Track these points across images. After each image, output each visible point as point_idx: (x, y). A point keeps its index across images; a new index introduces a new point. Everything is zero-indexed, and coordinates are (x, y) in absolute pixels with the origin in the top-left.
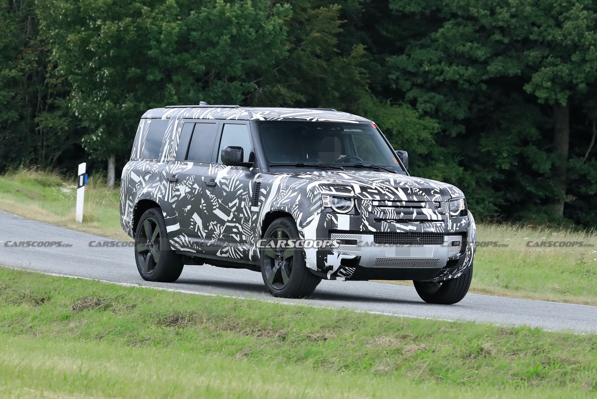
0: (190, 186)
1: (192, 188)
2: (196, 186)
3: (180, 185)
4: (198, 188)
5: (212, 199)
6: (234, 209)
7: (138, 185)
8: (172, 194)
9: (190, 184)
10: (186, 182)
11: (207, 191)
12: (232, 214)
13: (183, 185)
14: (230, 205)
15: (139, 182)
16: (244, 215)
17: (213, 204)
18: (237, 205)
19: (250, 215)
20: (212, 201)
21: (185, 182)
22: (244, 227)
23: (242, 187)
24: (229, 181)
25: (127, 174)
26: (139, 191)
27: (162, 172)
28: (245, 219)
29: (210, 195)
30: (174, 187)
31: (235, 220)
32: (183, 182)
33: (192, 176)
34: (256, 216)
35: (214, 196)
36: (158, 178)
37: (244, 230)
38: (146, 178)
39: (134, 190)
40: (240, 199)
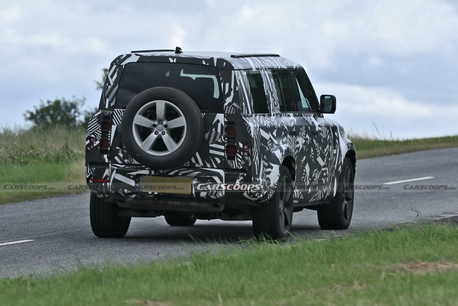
0: (304, 137)
1: (306, 139)
2: (307, 136)
3: (298, 137)
4: (309, 138)
5: (317, 148)
6: (327, 154)
7: (270, 143)
8: (295, 147)
9: (304, 135)
10: (302, 134)
12: (325, 159)
13: (300, 137)
14: (325, 150)
15: (269, 139)
17: (317, 152)
22: (329, 170)
23: (329, 132)
24: (322, 128)
25: (256, 132)
26: (272, 148)
27: (284, 126)
28: (331, 163)
29: (315, 144)
30: (295, 140)
31: (326, 164)
32: (299, 134)
33: (303, 127)
34: (335, 158)
35: (318, 144)
36: (283, 133)
37: (329, 173)
38: (273, 134)
39: (267, 148)
40: (329, 144)
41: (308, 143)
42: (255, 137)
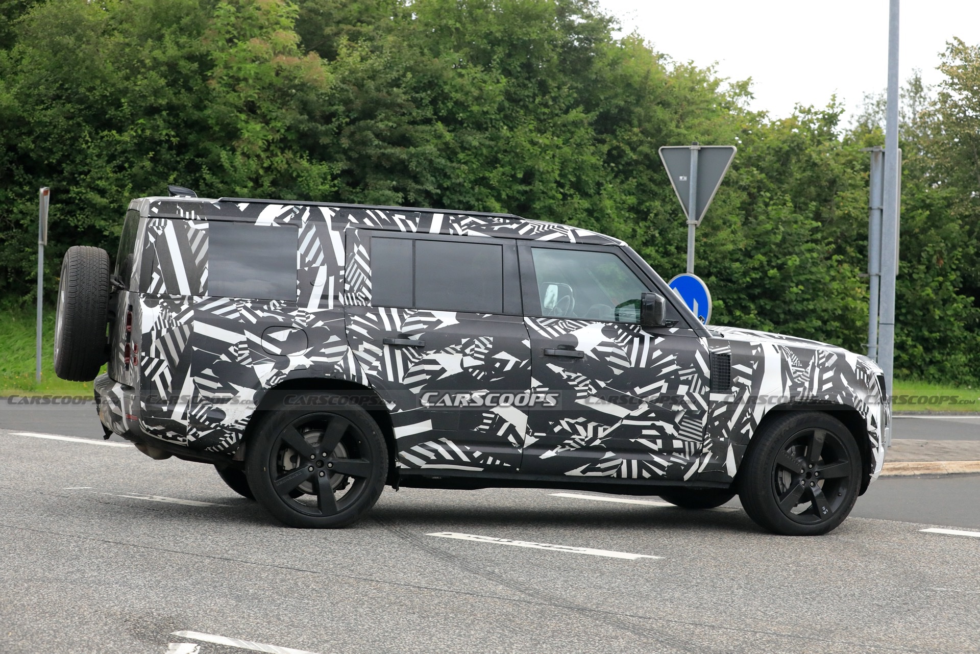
0: (483, 357)
2: (503, 355)
4: (513, 360)
5: (574, 380)
8: (406, 368)
9: (478, 352)
10: (463, 349)
11: (550, 366)
12: (644, 408)
13: (449, 353)
15: (241, 343)
17: (577, 388)
18: (664, 390)
19: (706, 408)
20: (571, 383)
21: (458, 348)
22: (681, 427)
23: (674, 360)
24: (626, 349)
25: (169, 325)
26: (250, 360)
27: (349, 327)
28: (690, 415)
29: (562, 373)
30: (414, 357)
31: (653, 415)
32: (447, 349)
33: (482, 339)
34: (723, 409)
35: (579, 374)
36: (334, 338)
37: (680, 432)
38: (273, 335)
39: (224, 357)
40: (674, 381)
41: (508, 367)
42: (159, 333)
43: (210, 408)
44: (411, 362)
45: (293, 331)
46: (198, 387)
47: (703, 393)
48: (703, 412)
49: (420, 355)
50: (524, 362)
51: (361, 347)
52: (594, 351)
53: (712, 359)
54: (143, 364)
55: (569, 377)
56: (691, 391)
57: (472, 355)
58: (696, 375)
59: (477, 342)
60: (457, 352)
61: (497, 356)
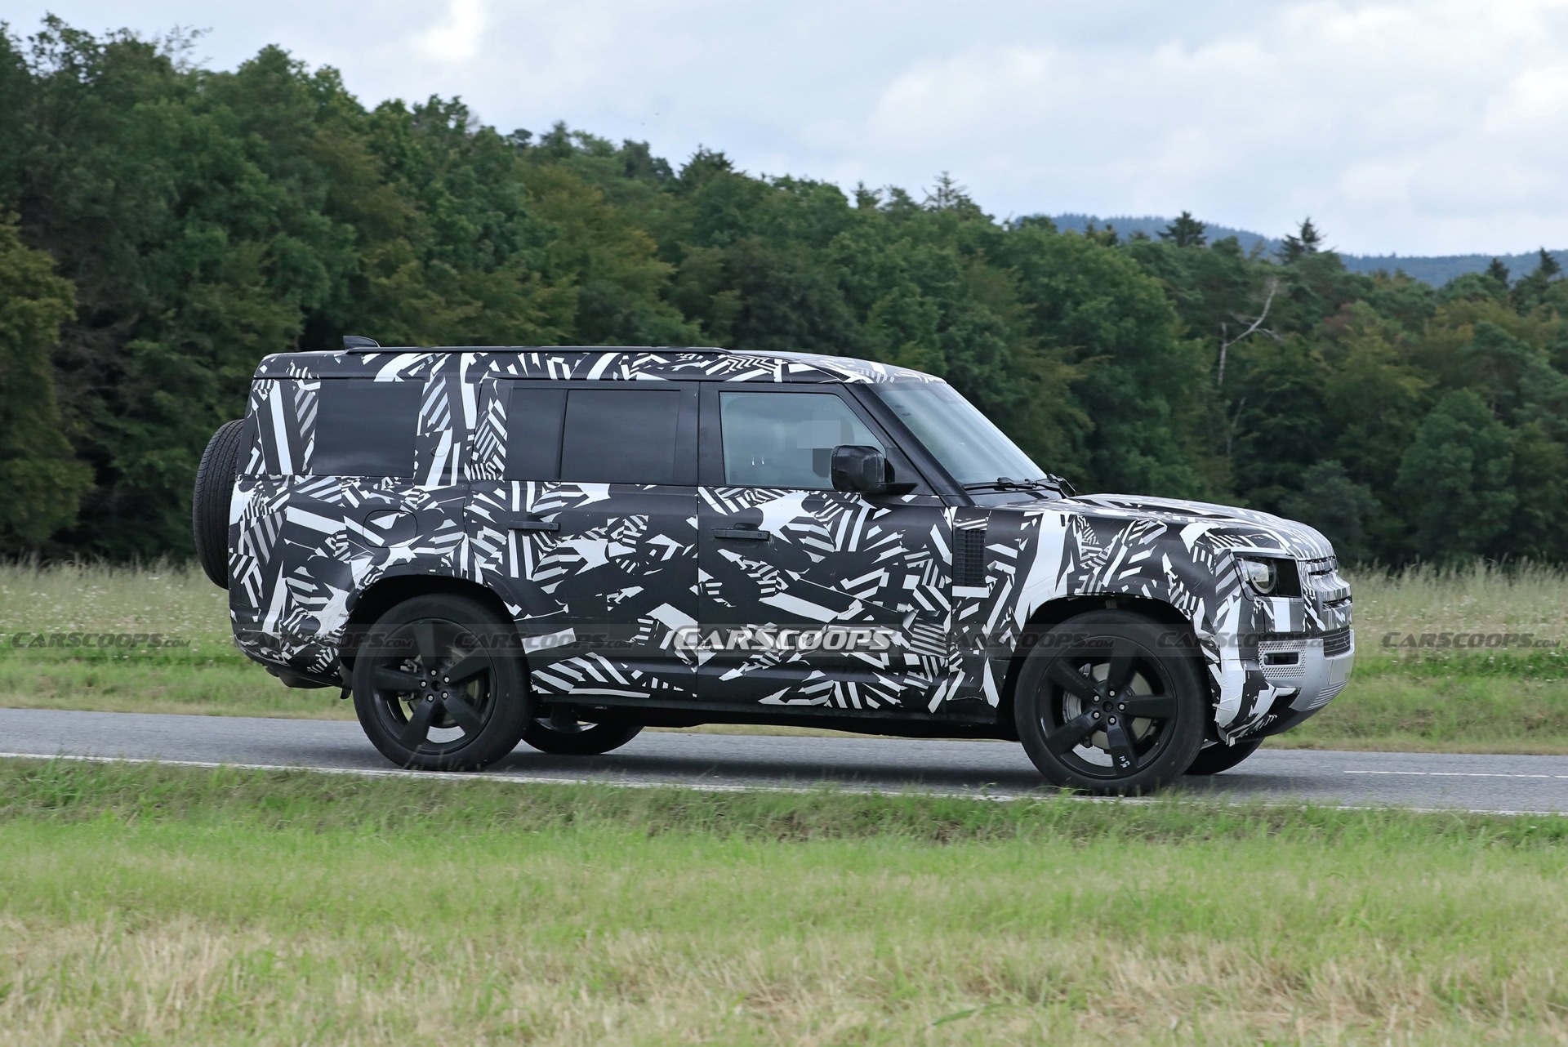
0: (634, 542)
3: (575, 538)
4: (673, 546)
5: (756, 571)
6: (873, 591)
7: (341, 541)
8: (536, 560)
9: (628, 537)
10: (608, 532)
11: (723, 552)
12: (856, 608)
13: (592, 539)
15: (340, 533)
16: (916, 604)
17: (760, 583)
18: (884, 583)
19: (948, 607)
20: (751, 575)
21: (603, 531)
22: (914, 636)
23: (898, 540)
24: (829, 527)
25: (260, 513)
26: (349, 554)
27: (468, 508)
28: (924, 617)
29: (740, 562)
30: (546, 545)
31: (870, 618)
32: (588, 533)
33: (634, 518)
34: (975, 608)
35: (762, 563)
36: (449, 523)
37: (913, 642)
38: (377, 522)
39: (320, 552)
40: (898, 570)
41: (667, 556)
42: (248, 522)
43: (305, 616)
44: (543, 552)
45: (401, 515)
46: (292, 590)
47: (941, 586)
48: (944, 613)
49: (553, 542)
50: (688, 549)
51: (480, 534)
52: (784, 530)
53: (955, 538)
54: (231, 562)
55: (750, 567)
56: (924, 583)
57: (620, 541)
58: (931, 561)
59: (627, 523)
60: (601, 536)
61: (652, 541)
